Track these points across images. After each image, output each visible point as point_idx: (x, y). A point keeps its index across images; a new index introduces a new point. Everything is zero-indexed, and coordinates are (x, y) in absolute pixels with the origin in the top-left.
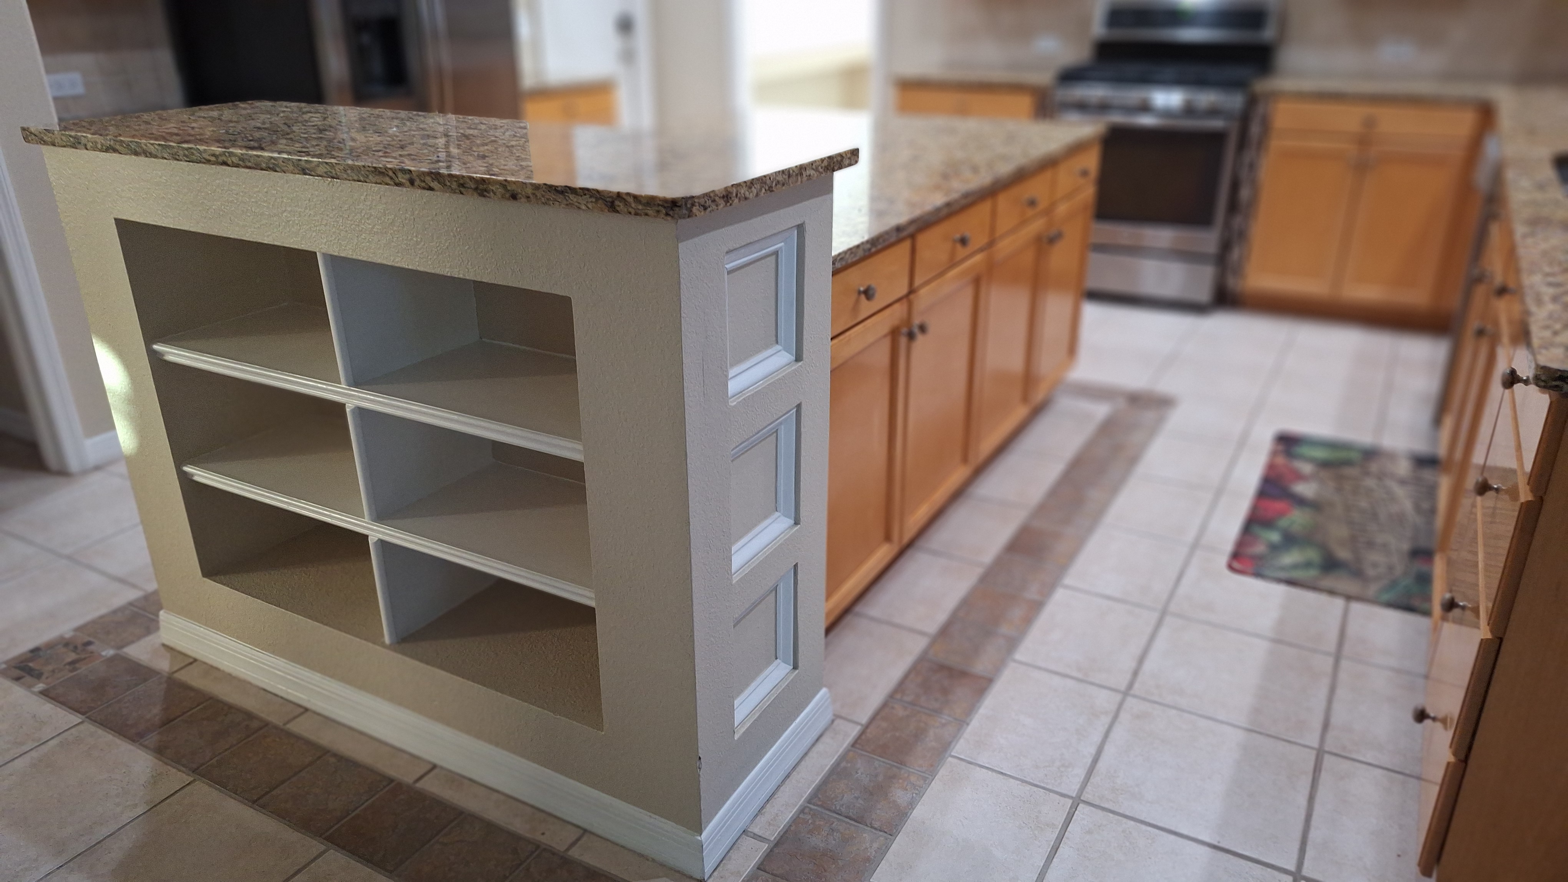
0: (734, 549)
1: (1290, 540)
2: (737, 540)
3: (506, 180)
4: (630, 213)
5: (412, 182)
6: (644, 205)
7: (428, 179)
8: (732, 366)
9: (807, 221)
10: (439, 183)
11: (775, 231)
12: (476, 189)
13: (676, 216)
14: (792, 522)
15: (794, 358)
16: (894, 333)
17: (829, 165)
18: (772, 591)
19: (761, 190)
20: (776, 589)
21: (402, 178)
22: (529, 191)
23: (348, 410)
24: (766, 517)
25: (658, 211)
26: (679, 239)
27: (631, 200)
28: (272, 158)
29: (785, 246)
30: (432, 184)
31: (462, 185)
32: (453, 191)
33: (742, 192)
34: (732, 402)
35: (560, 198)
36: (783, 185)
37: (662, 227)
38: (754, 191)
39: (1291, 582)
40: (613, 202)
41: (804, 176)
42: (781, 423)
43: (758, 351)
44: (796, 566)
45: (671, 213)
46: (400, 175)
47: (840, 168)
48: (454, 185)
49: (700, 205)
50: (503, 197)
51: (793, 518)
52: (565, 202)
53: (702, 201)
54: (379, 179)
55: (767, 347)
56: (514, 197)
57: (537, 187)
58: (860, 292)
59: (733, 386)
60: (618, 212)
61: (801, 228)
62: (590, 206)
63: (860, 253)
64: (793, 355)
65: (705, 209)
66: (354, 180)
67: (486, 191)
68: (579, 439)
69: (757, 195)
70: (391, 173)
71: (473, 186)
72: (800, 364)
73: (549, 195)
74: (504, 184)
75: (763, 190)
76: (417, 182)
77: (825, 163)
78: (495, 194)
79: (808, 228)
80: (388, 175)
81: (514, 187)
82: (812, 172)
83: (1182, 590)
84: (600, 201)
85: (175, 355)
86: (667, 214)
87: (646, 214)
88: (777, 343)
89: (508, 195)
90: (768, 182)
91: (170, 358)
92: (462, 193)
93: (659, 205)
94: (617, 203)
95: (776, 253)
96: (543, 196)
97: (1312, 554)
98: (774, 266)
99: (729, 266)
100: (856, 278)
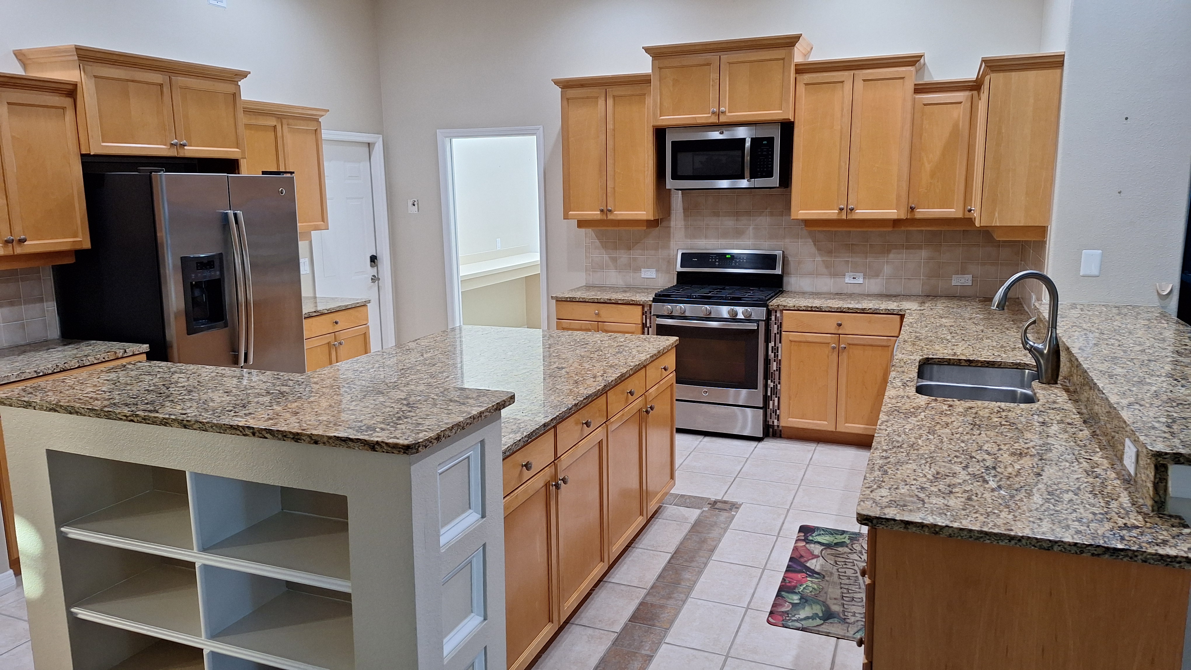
0: (445, 641)
1: (805, 600)
2: (445, 637)
3: (311, 434)
4: (384, 452)
5: (254, 434)
6: (392, 448)
7: (264, 432)
8: (442, 527)
9: (486, 438)
10: (271, 434)
11: (467, 447)
12: (293, 438)
13: (409, 453)
14: (482, 619)
15: (481, 516)
16: (547, 485)
17: (497, 408)
18: (470, 666)
19: (457, 430)
20: (473, 665)
21: (247, 432)
22: (325, 440)
23: (196, 566)
24: (465, 618)
25: (399, 451)
26: (410, 464)
27: (384, 445)
28: (164, 418)
29: (474, 454)
30: (266, 435)
31: (285, 436)
32: (280, 439)
33: (447, 433)
34: (443, 550)
35: (343, 443)
36: (471, 424)
37: (401, 458)
38: (454, 431)
39: (803, 629)
40: (374, 446)
41: (483, 416)
42: (473, 557)
43: (458, 515)
44: (485, 648)
45: (407, 452)
46: (246, 430)
47: (504, 408)
48: (280, 436)
49: (423, 446)
50: (309, 443)
51: (483, 616)
52: (346, 446)
53: (424, 444)
54: (234, 431)
55: (464, 511)
56: (316, 443)
57: (330, 438)
58: (522, 466)
59: (443, 540)
60: (377, 451)
61: (482, 442)
62: (360, 448)
63: (522, 444)
64: (480, 515)
65: (426, 447)
66: (217, 432)
67: (299, 439)
68: (348, 579)
69: (455, 433)
70: (241, 429)
71: (292, 437)
72: (484, 519)
73: (337, 442)
74: (310, 436)
75: (459, 430)
76: (257, 434)
77: (495, 407)
78: (304, 441)
79: (486, 441)
80: (239, 430)
81: (316, 438)
82: (487, 414)
83: (738, 640)
84: (366, 446)
85: (74, 533)
86: (404, 453)
87: (393, 453)
88: (470, 508)
89: (312, 442)
90: (462, 425)
91: (71, 536)
92: (284, 440)
93: (400, 448)
94: (376, 446)
95: (468, 457)
96: (333, 443)
97: (817, 609)
98: (467, 464)
99: (440, 471)
100: (520, 458)
